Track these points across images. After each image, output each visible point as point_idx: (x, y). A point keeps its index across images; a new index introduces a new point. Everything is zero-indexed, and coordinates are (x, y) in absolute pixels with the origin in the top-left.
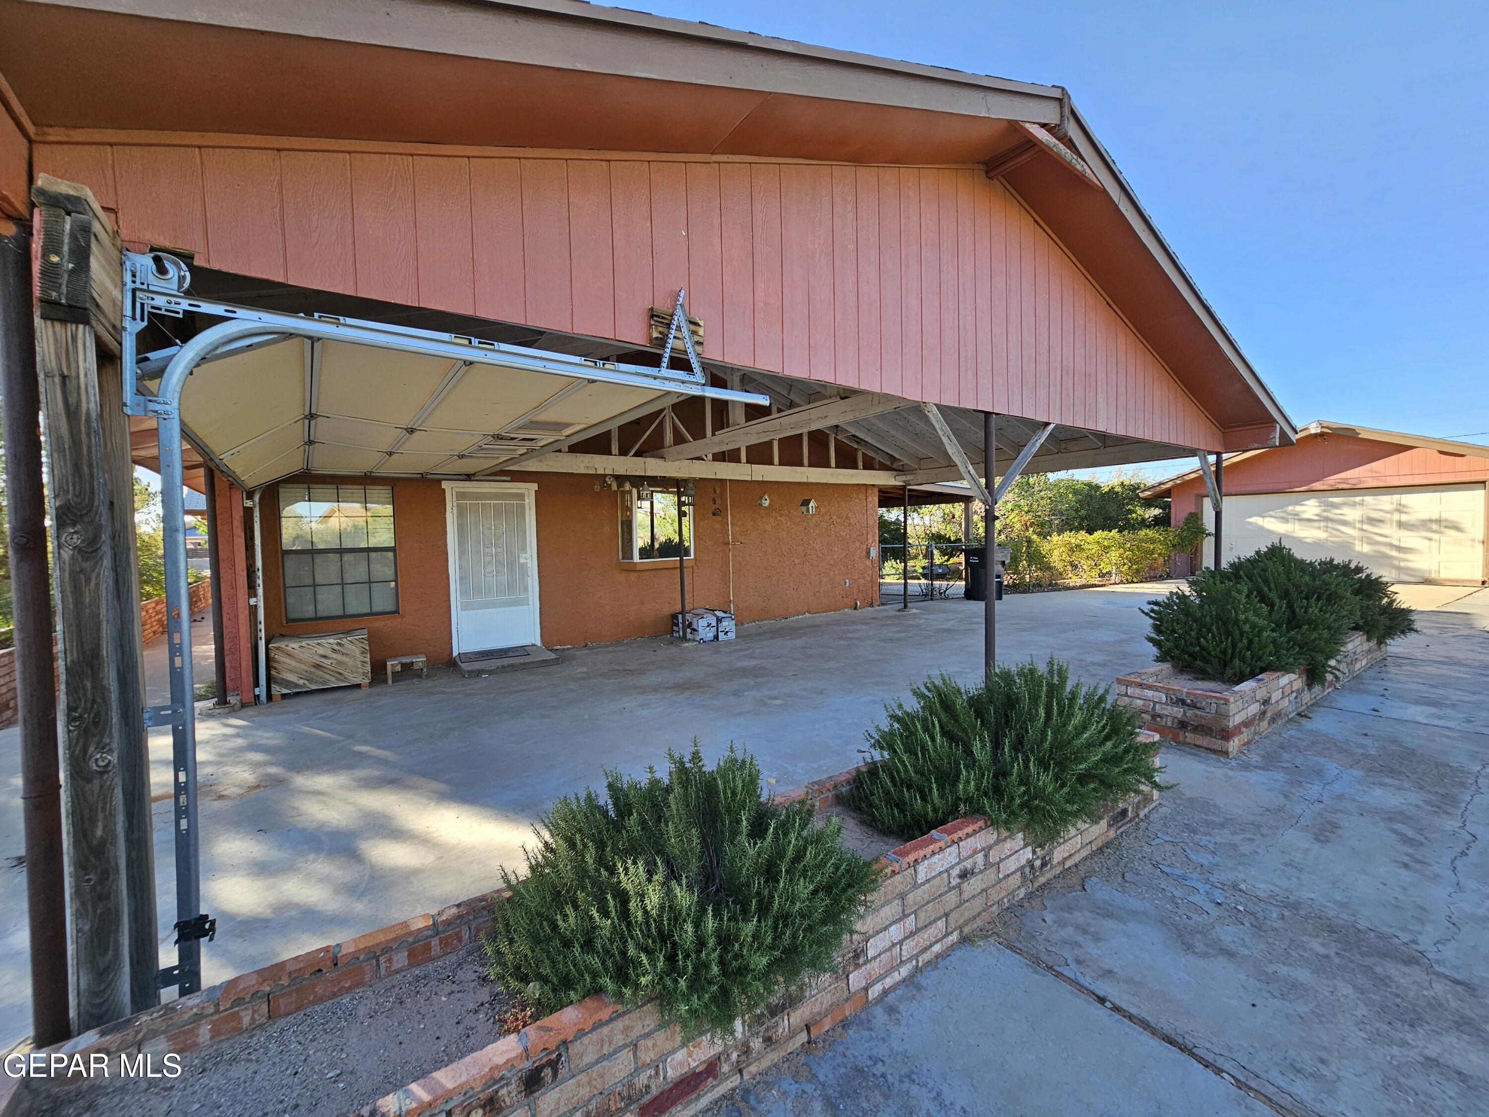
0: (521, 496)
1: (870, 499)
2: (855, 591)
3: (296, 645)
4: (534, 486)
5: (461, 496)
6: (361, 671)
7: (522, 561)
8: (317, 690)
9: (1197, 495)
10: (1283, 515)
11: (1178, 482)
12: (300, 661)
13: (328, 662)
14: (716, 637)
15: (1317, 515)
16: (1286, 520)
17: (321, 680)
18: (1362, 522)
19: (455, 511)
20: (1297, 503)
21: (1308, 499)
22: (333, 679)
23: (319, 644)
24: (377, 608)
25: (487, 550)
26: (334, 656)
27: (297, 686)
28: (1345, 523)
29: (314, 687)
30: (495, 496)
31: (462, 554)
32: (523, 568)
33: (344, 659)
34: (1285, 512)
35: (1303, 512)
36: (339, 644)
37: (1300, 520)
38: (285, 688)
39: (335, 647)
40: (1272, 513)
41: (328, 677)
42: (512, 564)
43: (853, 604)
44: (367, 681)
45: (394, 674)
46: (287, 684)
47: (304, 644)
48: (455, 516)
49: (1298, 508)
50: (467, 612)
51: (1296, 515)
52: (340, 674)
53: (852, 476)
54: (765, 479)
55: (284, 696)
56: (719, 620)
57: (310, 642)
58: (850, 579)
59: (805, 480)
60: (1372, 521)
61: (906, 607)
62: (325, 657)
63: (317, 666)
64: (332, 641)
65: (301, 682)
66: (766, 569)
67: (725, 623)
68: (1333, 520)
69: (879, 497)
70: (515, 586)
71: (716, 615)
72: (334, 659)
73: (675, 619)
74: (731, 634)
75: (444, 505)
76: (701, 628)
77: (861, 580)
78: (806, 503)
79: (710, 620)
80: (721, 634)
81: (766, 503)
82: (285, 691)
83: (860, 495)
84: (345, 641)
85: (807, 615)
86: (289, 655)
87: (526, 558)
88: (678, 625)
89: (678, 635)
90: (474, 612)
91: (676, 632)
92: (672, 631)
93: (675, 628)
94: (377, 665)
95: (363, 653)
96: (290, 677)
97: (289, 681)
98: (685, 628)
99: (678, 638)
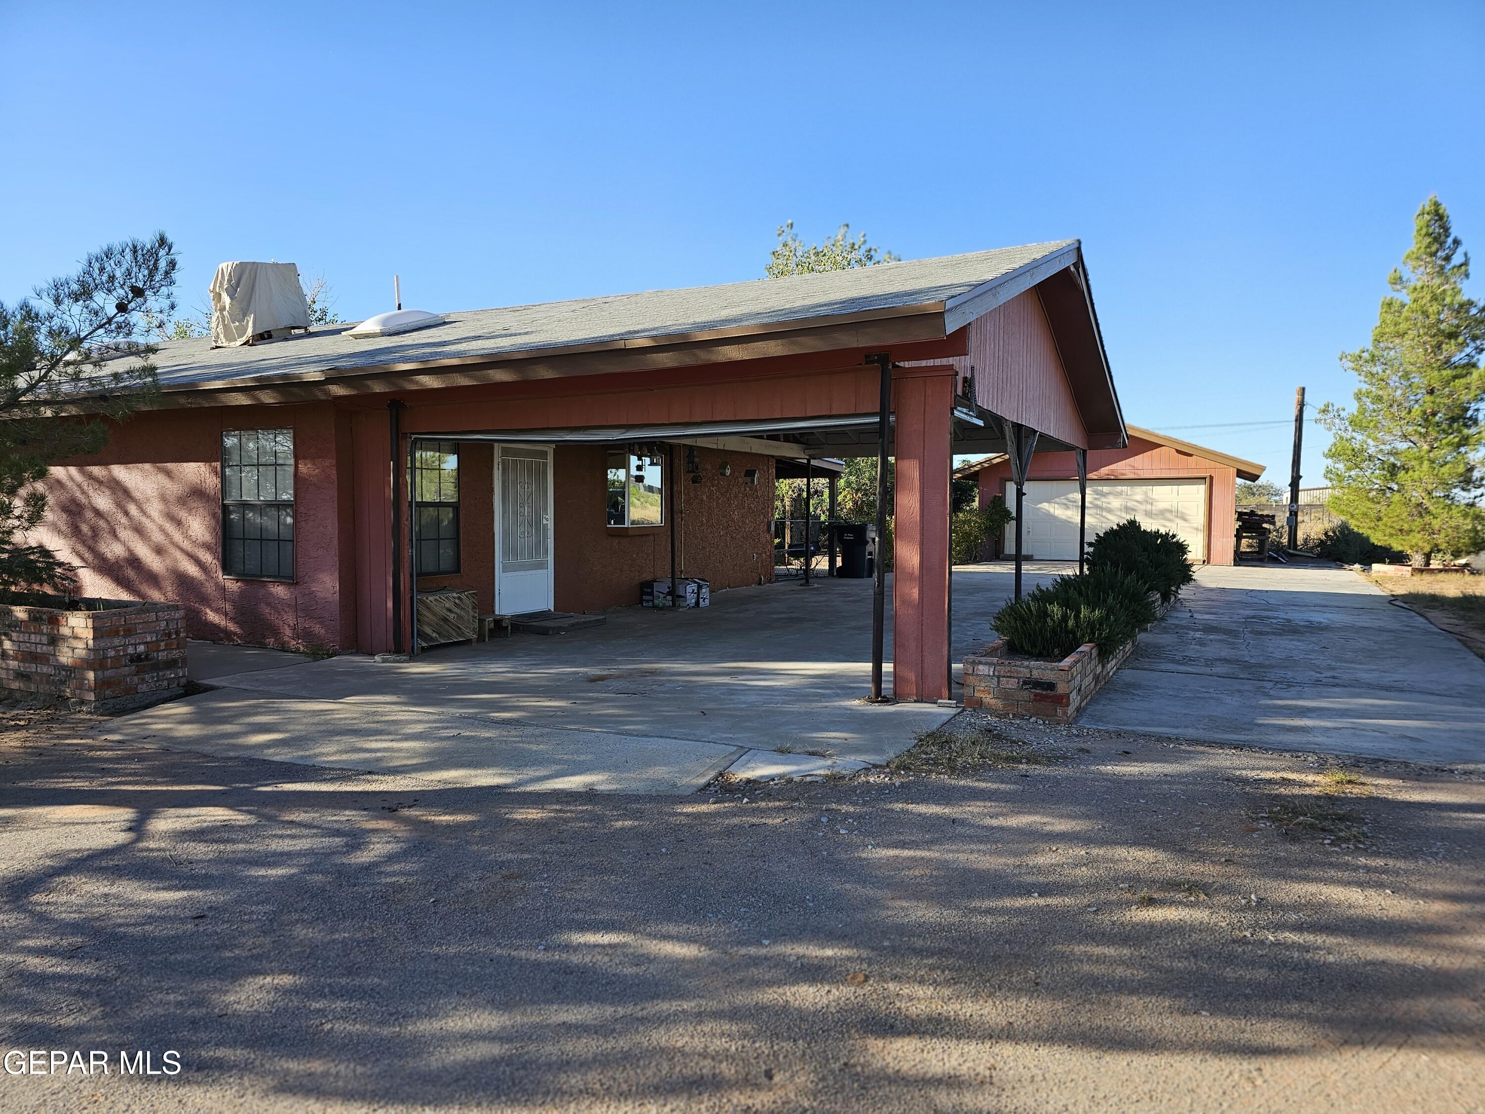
0: (544, 454)
1: (771, 471)
2: (760, 566)
3: (431, 598)
4: (553, 445)
5: (505, 452)
6: (471, 626)
7: (545, 522)
8: (446, 644)
9: (1001, 479)
11: (986, 465)
12: (434, 614)
13: (452, 615)
14: (697, 603)
17: (447, 634)
19: (502, 467)
22: (454, 634)
23: (447, 598)
24: (443, 567)
25: (522, 509)
26: (456, 610)
27: (432, 639)
28: (1110, 511)
29: (443, 642)
30: (528, 453)
31: (504, 512)
32: (545, 529)
33: (463, 613)
34: (1067, 499)
36: (459, 598)
38: (425, 641)
39: (457, 601)
40: (1057, 500)
41: (451, 631)
42: (537, 525)
43: (758, 579)
44: (475, 636)
45: (490, 630)
47: (438, 598)
48: (502, 472)
50: (506, 575)
51: (1075, 502)
52: (459, 628)
53: (777, 448)
54: (726, 448)
55: (426, 648)
56: (700, 587)
57: (442, 596)
58: (757, 553)
59: (749, 451)
61: (807, 582)
62: (450, 610)
63: (445, 620)
64: (455, 595)
65: (434, 635)
66: (702, 539)
67: (704, 590)
68: (1101, 508)
69: (777, 469)
70: (538, 547)
71: (696, 582)
72: (456, 613)
73: (646, 587)
74: (707, 601)
75: (492, 461)
76: (688, 594)
77: (764, 555)
78: (750, 474)
79: (694, 587)
80: (701, 600)
81: (728, 472)
82: (424, 644)
83: (765, 468)
84: (463, 596)
85: (728, 589)
86: (428, 608)
87: (547, 520)
88: (652, 594)
89: (651, 604)
90: (510, 574)
91: (648, 601)
92: (641, 601)
93: (644, 597)
94: (481, 621)
95: (474, 608)
96: (428, 630)
97: (427, 634)
98: (661, 596)
99: (655, 607)
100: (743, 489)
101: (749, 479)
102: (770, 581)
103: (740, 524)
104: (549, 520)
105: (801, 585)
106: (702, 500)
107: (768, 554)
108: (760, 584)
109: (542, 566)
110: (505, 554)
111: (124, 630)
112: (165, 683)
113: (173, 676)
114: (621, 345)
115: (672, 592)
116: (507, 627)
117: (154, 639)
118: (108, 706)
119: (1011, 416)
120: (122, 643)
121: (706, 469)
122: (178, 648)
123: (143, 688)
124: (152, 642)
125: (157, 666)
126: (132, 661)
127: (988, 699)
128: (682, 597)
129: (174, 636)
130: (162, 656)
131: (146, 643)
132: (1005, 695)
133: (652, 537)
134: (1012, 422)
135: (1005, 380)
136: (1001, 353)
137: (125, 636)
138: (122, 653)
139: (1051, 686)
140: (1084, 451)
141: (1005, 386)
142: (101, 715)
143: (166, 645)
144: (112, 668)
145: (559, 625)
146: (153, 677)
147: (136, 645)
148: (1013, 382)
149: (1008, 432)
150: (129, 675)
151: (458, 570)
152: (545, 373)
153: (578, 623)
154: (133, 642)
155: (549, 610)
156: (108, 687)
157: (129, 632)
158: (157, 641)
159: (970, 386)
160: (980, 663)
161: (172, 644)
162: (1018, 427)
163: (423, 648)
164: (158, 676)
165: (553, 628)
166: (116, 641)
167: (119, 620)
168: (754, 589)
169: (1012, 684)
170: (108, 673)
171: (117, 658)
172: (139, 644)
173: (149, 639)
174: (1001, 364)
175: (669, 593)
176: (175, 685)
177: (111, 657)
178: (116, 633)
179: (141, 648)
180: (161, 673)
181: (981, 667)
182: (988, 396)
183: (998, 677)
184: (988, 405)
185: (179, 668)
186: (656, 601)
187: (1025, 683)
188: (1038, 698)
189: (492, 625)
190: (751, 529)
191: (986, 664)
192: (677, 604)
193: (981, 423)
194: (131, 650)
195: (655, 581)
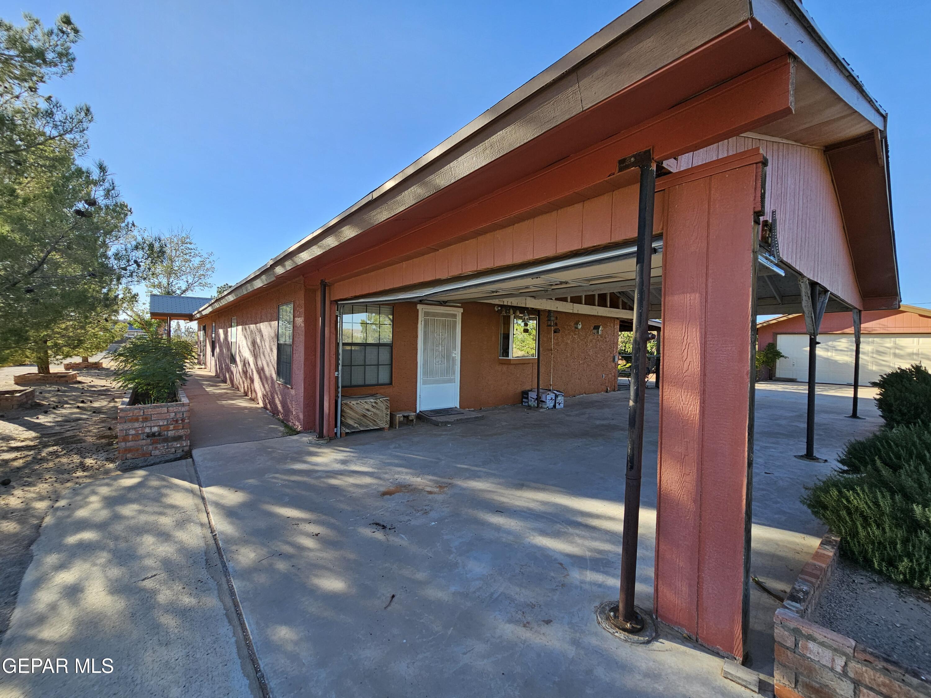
0: (454, 316)
1: (616, 327)
2: (607, 381)
3: (354, 402)
4: (461, 310)
5: (427, 314)
6: (385, 419)
7: (453, 355)
8: (363, 431)
9: (774, 333)
10: (826, 347)
11: (765, 325)
12: (356, 412)
13: (370, 413)
14: (555, 406)
15: (847, 348)
16: (827, 350)
17: (365, 424)
18: (873, 353)
19: (423, 323)
20: (834, 340)
21: (842, 338)
22: (371, 424)
23: (366, 402)
24: (381, 381)
25: (437, 348)
26: (373, 410)
27: (354, 428)
29: (362, 429)
30: (443, 315)
31: (425, 349)
32: (454, 360)
33: (378, 412)
35: (838, 346)
36: (375, 403)
37: (836, 350)
38: (348, 429)
39: (374, 404)
41: (368, 422)
42: (448, 357)
43: (605, 389)
44: (388, 426)
45: (400, 422)
46: (349, 426)
47: (358, 402)
48: (423, 326)
49: (835, 343)
50: (426, 386)
51: (834, 347)
52: (375, 421)
53: (617, 313)
54: (579, 312)
55: (347, 434)
56: (556, 396)
57: (362, 401)
58: (605, 374)
59: (597, 314)
62: (368, 410)
63: (364, 416)
64: (372, 400)
65: (356, 425)
66: (566, 366)
67: (559, 398)
69: (620, 326)
70: (449, 370)
71: (554, 393)
72: (373, 412)
73: (525, 394)
74: (562, 405)
76: (547, 401)
77: (610, 376)
78: (597, 328)
79: (553, 396)
80: (557, 405)
81: (580, 327)
82: (348, 431)
83: (612, 325)
84: (378, 401)
85: (584, 395)
86: (351, 408)
87: (455, 354)
88: (527, 398)
89: (527, 404)
90: (428, 386)
91: (525, 402)
92: (522, 402)
93: (524, 400)
94: (392, 416)
95: (386, 408)
96: (351, 422)
97: (350, 425)
98: (533, 400)
99: (529, 406)
100: (596, 337)
101: (595, 331)
102: (614, 390)
103: (594, 357)
104: (457, 354)
106: (567, 343)
107: (613, 374)
108: (607, 392)
109: (452, 381)
110: (425, 373)
111: (143, 418)
112: (173, 450)
113: (178, 445)
115: (539, 400)
116: (412, 420)
117: (165, 423)
118: (126, 464)
119: (809, 275)
120: (141, 426)
121: (570, 326)
122: (183, 428)
123: (157, 452)
124: (163, 426)
125: (167, 440)
126: (148, 436)
128: (544, 402)
129: (180, 422)
130: (170, 434)
131: (159, 426)
133: (531, 365)
134: (809, 279)
135: (803, 240)
136: (800, 213)
137: (143, 422)
138: (140, 432)
140: (860, 311)
141: (803, 244)
142: (119, 470)
143: (174, 427)
144: (132, 441)
145: (448, 420)
146: (164, 446)
147: (151, 427)
148: (810, 244)
149: (805, 290)
150: (145, 446)
151: (391, 383)
153: (461, 419)
154: (149, 425)
155: (456, 407)
156: (129, 453)
157: (145, 420)
158: (167, 425)
159: (770, 230)
161: (178, 426)
162: (813, 285)
163: (346, 433)
164: (167, 445)
165: (442, 423)
166: (136, 425)
167: (139, 412)
168: (602, 396)
170: (129, 444)
171: (137, 435)
172: (154, 426)
173: (161, 423)
174: (800, 222)
175: (537, 399)
176: (180, 451)
177: (132, 435)
178: (137, 420)
179: (155, 429)
180: (169, 444)
182: (788, 249)
184: (787, 258)
185: (183, 440)
186: (530, 403)
189: (402, 419)
190: (602, 360)
192: (540, 405)
193: (782, 273)
194: (147, 430)
195: (531, 391)
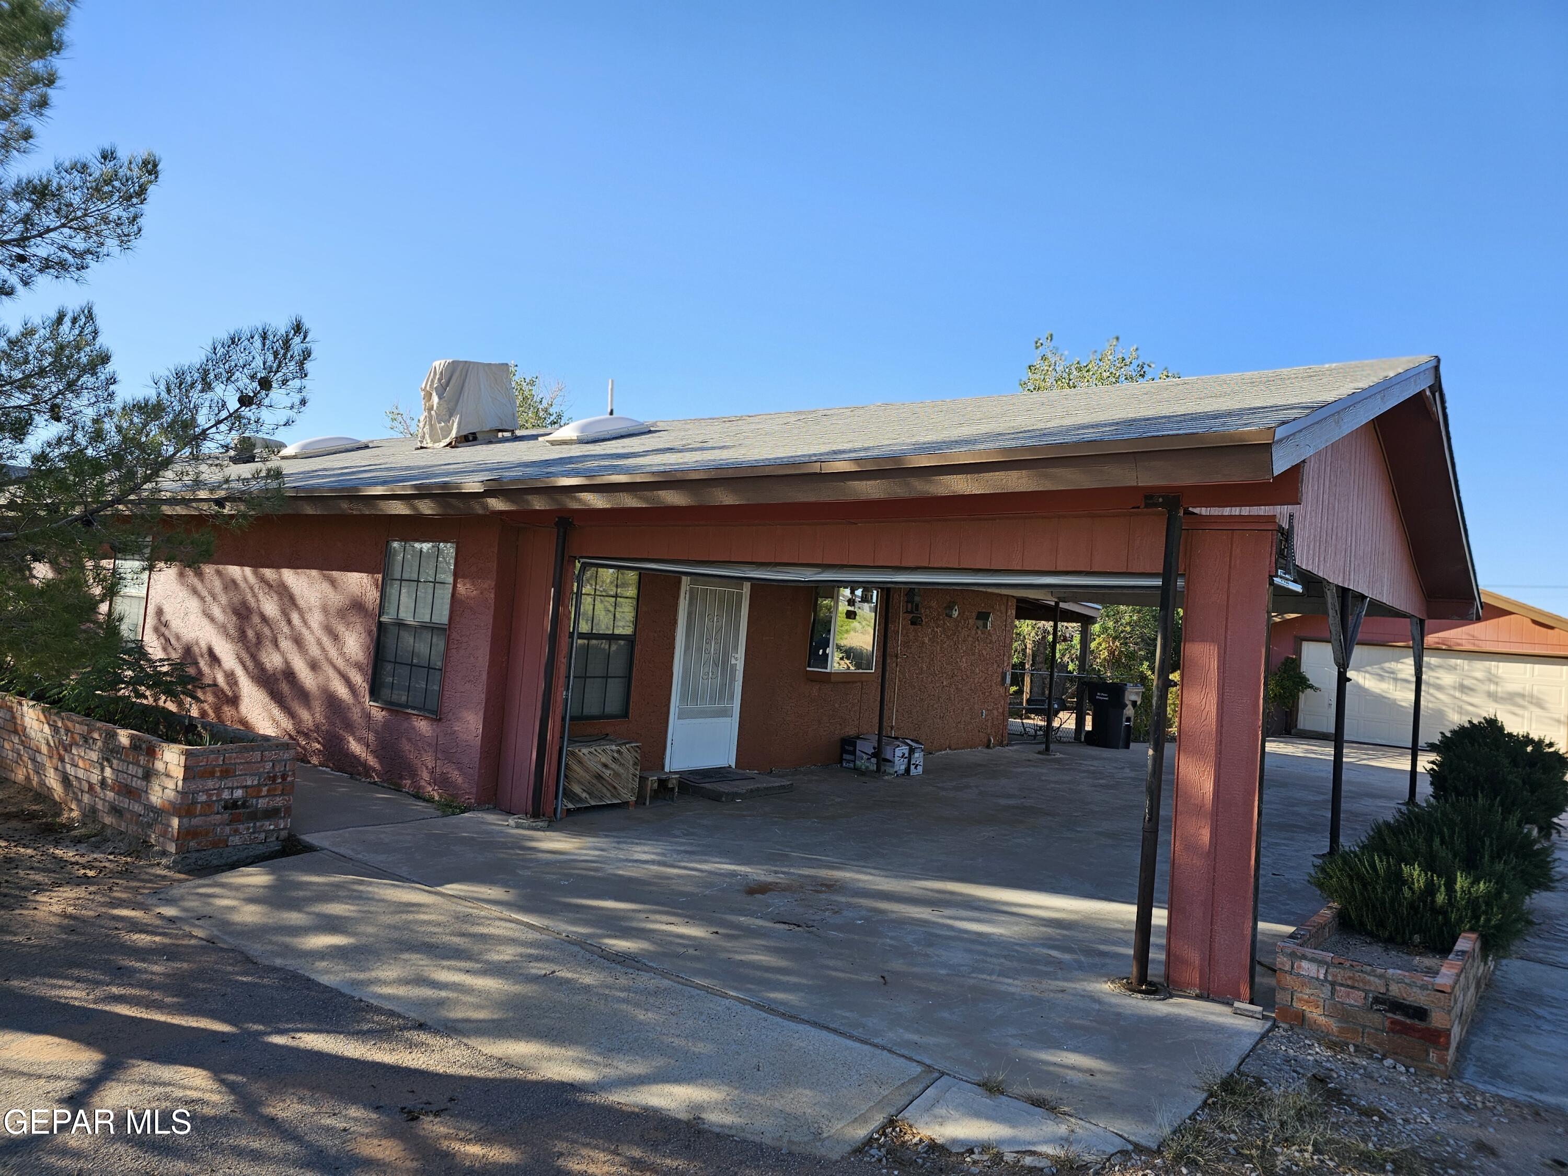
0: (740, 584)
1: (1009, 613)
2: (989, 724)
3: (585, 751)
6: (630, 786)
7: (733, 662)
8: (594, 807)
9: (1295, 637)
10: (1378, 671)
12: (587, 770)
13: (608, 772)
14: (908, 770)
17: (599, 795)
19: (688, 596)
22: (608, 795)
23: (604, 750)
24: (608, 710)
25: (707, 647)
26: (614, 766)
27: (581, 800)
29: (593, 803)
31: (687, 648)
32: (733, 670)
33: (621, 770)
34: (1382, 669)
35: (1397, 670)
36: (619, 752)
37: (1395, 679)
38: (571, 801)
39: (616, 755)
40: (1369, 668)
41: (605, 790)
42: (725, 665)
43: (985, 740)
44: (633, 799)
45: (653, 791)
46: (575, 797)
47: (592, 750)
48: (687, 602)
49: (1393, 665)
50: (681, 721)
52: (615, 788)
56: (912, 751)
57: (597, 748)
58: (986, 709)
60: (1463, 688)
61: (1047, 749)
62: (605, 766)
63: (599, 777)
64: (614, 747)
65: (584, 795)
67: (916, 755)
69: (1017, 609)
70: (723, 692)
71: (908, 745)
72: (613, 770)
73: (848, 745)
74: (920, 769)
75: (679, 588)
76: (897, 759)
77: (995, 712)
78: (983, 616)
79: (905, 749)
80: (912, 767)
81: (955, 614)
82: (571, 806)
83: (1003, 608)
84: (624, 749)
85: (948, 751)
86: (580, 762)
87: (736, 659)
88: (853, 753)
89: (852, 765)
90: (688, 721)
91: (848, 761)
92: (841, 760)
93: (846, 756)
94: (643, 780)
95: (635, 764)
96: (577, 789)
97: (575, 794)
98: (865, 756)
99: (856, 770)
100: (974, 632)
101: (980, 623)
102: (1001, 744)
103: (968, 673)
104: (738, 660)
105: (1039, 753)
106: (924, 643)
107: (1001, 710)
108: (988, 747)
109: (725, 713)
110: (684, 697)
111: (221, 771)
112: (263, 836)
113: (272, 827)
114: (816, 468)
115: (877, 754)
116: (673, 789)
117: (256, 782)
118: (189, 861)
119: (1337, 579)
120: (217, 786)
121: (930, 607)
122: (282, 794)
123: (235, 840)
124: (252, 786)
125: (254, 816)
126: (225, 808)
127: (1315, 1014)
128: (890, 761)
129: (280, 780)
130: (262, 803)
131: (246, 787)
132: (1342, 1013)
133: (859, 684)
134: (1337, 586)
135: (1330, 532)
136: (1326, 496)
137: (221, 778)
138: (214, 798)
139: (1421, 1013)
140: (1422, 622)
141: (1329, 539)
142: (179, 872)
143: (268, 791)
144: (200, 815)
145: (735, 790)
146: (248, 828)
147: (232, 788)
148: (1339, 535)
149: (1331, 599)
150: (219, 825)
151: (625, 714)
152: (726, 498)
153: (758, 789)
154: (230, 785)
155: (730, 767)
156: (193, 838)
157: (227, 773)
158: (259, 785)
159: (1287, 540)
160: (1304, 957)
161: (275, 789)
162: (1344, 592)
163: (569, 810)
164: (254, 827)
165: (727, 794)
166: (210, 784)
167: (217, 758)
168: (978, 754)
169: (1355, 999)
170: (195, 821)
171: (208, 804)
172: (237, 788)
173: (249, 783)
174: (1325, 511)
175: (874, 755)
176: (274, 839)
177: (202, 803)
178: (212, 775)
179: (239, 793)
180: (258, 824)
181: (1305, 964)
182: (1308, 552)
183: (1333, 984)
184: (1307, 564)
185: (281, 818)
186: (858, 763)
187: (1376, 1000)
188: (1398, 1029)
189: (656, 785)
190: (981, 680)
191: (1312, 960)
192: (883, 769)
193: (1298, 588)
194: (226, 795)
195: (858, 738)
